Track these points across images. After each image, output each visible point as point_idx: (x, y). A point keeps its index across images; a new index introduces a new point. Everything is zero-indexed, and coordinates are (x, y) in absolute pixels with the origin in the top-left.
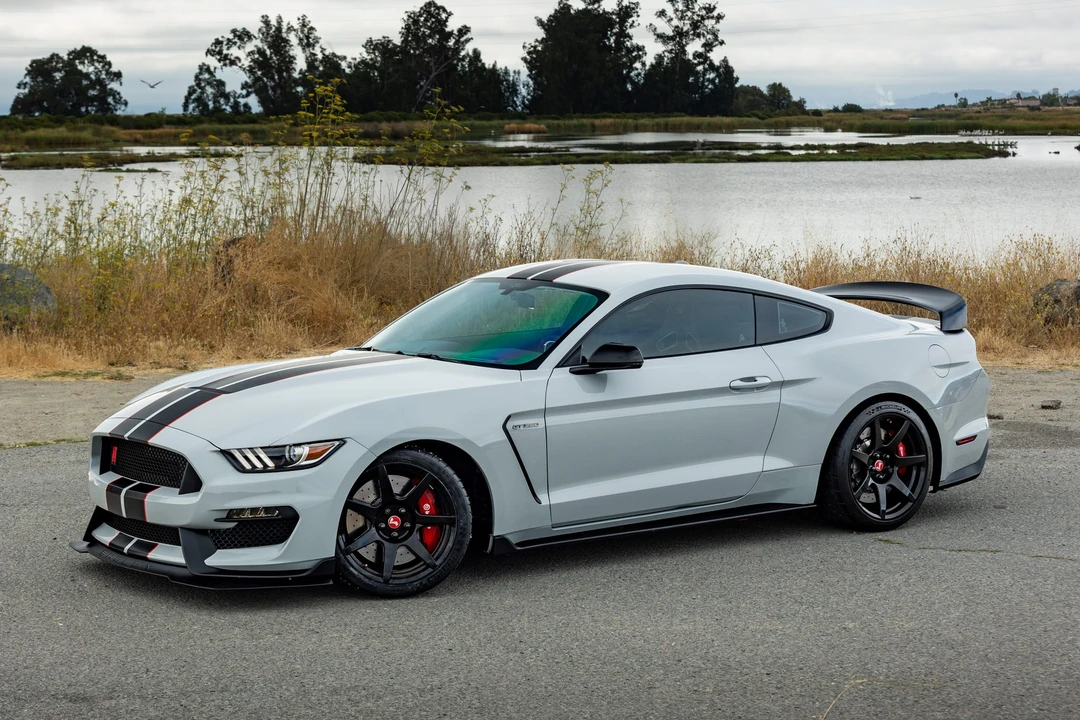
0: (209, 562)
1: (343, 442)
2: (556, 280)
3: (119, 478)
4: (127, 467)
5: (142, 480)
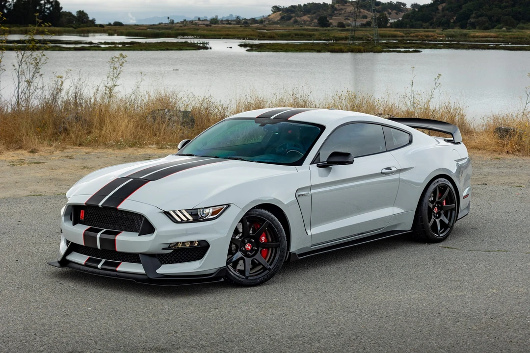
0: (159, 271)
1: (228, 205)
2: (289, 119)
3: (89, 228)
4: (94, 221)
5: (107, 228)
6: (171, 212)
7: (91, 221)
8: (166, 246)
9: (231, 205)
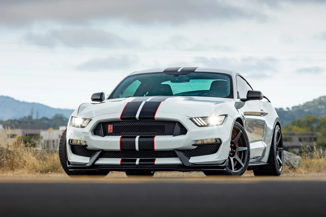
0: (190, 161)
2: (196, 71)
3: (121, 136)
4: (123, 131)
5: (139, 135)
6: (194, 119)
7: (120, 131)
8: (194, 143)
9: (227, 116)
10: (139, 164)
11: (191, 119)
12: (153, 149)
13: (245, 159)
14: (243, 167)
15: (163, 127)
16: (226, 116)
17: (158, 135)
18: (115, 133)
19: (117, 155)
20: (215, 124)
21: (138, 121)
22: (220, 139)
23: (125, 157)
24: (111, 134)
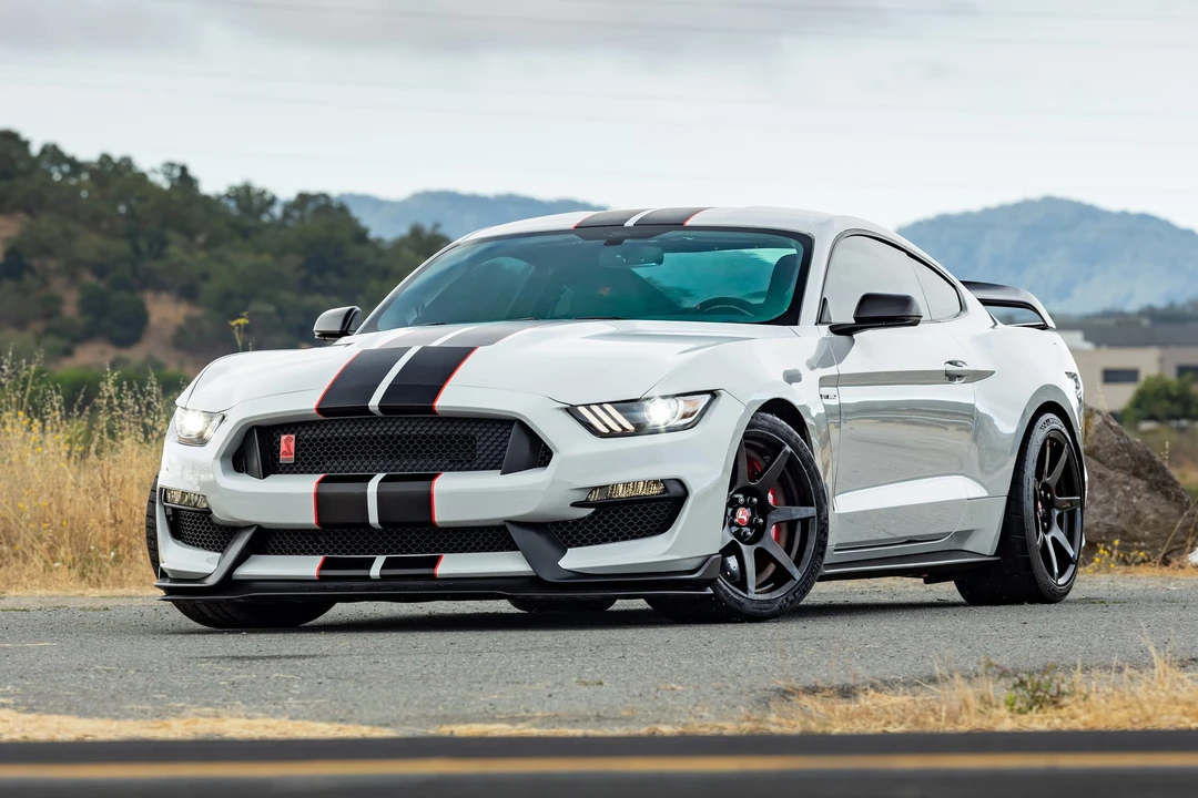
0: (564, 563)
2: (688, 223)
3: (320, 476)
4: (329, 458)
5: (384, 472)
6: (582, 410)
7: (321, 459)
8: (581, 497)
9: (720, 394)
10: (383, 577)
11: (571, 411)
12: (431, 523)
13: (807, 549)
14: (798, 578)
15: (470, 442)
16: (714, 394)
17: (450, 470)
18: (303, 464)
19: (311, 543)
20: (662, 427)
21: (382, 418)
22: (679, 482)
23: (336, 552)
24: (291, 469)
